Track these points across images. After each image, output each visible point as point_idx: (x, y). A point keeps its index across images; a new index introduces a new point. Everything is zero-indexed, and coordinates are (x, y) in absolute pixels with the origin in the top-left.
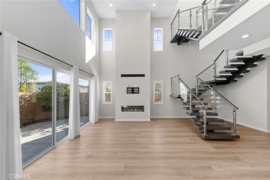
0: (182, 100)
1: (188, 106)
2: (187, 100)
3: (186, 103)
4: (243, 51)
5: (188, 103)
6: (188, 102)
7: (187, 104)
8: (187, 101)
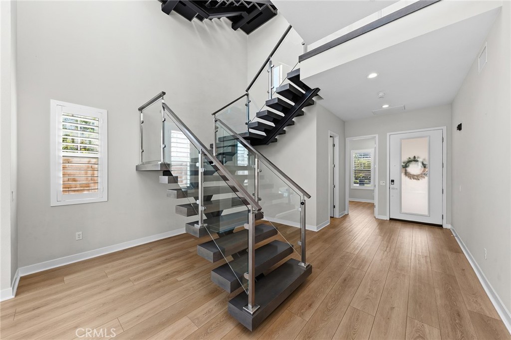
0: (175, 180)
1: (190, 200)
2: (190, 180)
3: (186, 192)
4: (299, 70)
5: (193, 191)
6: (195, 185)
7: (189, 191)
8: (191, 184)
